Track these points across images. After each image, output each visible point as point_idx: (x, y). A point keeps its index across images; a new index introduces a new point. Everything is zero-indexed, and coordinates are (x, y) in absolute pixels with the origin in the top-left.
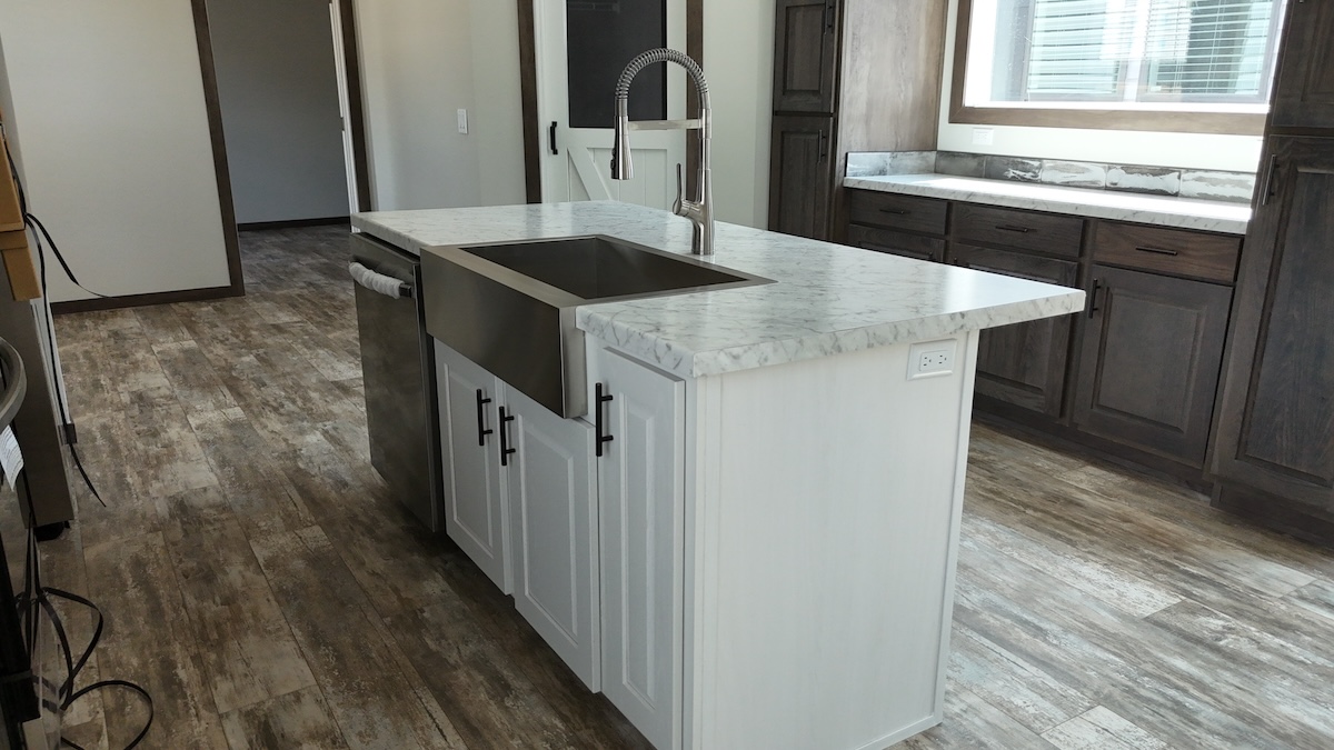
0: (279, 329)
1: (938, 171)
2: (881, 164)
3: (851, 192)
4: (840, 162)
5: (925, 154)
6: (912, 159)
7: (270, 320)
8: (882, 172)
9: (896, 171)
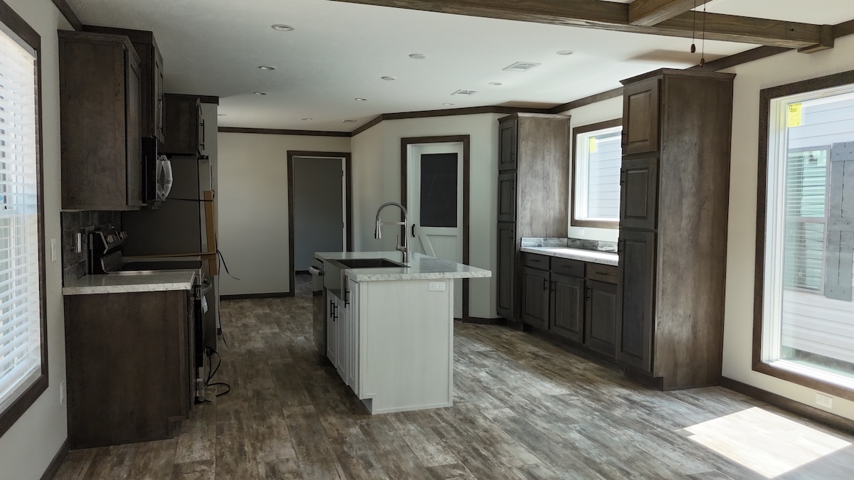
0: (303, 308)
1: (568, 246)
2: (539, 243)
3: (524, 255)
4: (518, 241)
5: (561, 239)
6: (555, 241)
7: (302, 305)
8: (539, 246)
9: (546, 246)
